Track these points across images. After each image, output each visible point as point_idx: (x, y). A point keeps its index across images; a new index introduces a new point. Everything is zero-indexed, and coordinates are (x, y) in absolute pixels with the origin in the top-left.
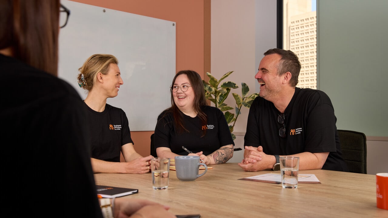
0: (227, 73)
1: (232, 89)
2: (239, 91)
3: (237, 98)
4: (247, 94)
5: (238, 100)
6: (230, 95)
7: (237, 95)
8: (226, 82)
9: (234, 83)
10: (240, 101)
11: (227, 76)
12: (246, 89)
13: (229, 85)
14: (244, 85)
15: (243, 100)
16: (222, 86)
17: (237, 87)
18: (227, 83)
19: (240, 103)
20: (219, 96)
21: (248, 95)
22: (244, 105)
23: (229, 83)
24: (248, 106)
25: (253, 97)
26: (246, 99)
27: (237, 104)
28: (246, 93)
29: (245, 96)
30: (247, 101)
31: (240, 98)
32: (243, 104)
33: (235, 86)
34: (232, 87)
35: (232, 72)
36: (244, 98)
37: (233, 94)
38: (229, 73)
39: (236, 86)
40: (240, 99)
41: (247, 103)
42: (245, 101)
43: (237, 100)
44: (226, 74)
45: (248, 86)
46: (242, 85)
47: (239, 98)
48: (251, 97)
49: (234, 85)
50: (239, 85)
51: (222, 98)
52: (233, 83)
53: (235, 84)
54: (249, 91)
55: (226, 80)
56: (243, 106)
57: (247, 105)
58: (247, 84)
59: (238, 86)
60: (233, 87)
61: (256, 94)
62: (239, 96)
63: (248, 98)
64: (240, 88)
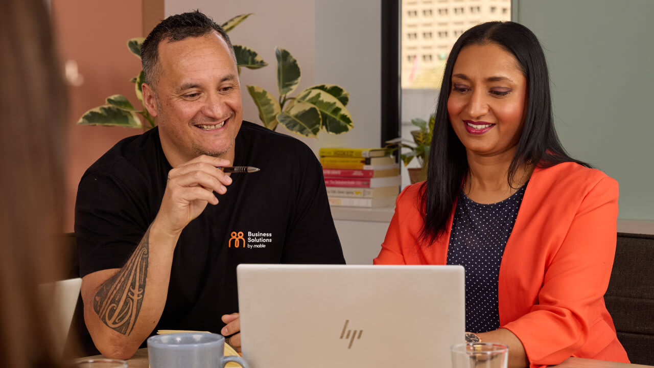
0: (232, 20)
3: (263, 100)
4: (294, 87)
5: (267, 107)
7: (264, 93)
9: (252, 50)
10: (272, 112)
11: (231, 28)
12: (289, 71)
14: (284, 56)
15: (282, 105)
17: (262, 64)
19: (274, 118)
21: (296, 90)
22: (286, 125)
24: (297, 127)
25: (313, 98)
26: (291, 102)
27: (261, 118)
28: (291, 85)
29: (289, 94)
30: (293, 112)
31: (272, 102)
32: (282, 121)
33: (253, 62)
34: (244, 62)
35: (246, 17)
36: (285, 100)
37: (251, 90)
38: (236, 21)
39: (258, 59)
40: (273, 105)
41: (296, 116)
42: (288, 112)
43: (263, 108)
45: (295, 61)
46: (278, 57)
47: (268, 102)
48: (308, 98)
49: (250, 58)
50: (267, 55)
52: (249, 51)
53: (255, 54)
54: (300, 79)
56: (282, 126)
57: (294, 126)
58: (295, 55)
59: (265, 61)
60: (250, 65)
61: (322, 88)
62: (269, 96)
63: (299, 102)
64: (273, 66)
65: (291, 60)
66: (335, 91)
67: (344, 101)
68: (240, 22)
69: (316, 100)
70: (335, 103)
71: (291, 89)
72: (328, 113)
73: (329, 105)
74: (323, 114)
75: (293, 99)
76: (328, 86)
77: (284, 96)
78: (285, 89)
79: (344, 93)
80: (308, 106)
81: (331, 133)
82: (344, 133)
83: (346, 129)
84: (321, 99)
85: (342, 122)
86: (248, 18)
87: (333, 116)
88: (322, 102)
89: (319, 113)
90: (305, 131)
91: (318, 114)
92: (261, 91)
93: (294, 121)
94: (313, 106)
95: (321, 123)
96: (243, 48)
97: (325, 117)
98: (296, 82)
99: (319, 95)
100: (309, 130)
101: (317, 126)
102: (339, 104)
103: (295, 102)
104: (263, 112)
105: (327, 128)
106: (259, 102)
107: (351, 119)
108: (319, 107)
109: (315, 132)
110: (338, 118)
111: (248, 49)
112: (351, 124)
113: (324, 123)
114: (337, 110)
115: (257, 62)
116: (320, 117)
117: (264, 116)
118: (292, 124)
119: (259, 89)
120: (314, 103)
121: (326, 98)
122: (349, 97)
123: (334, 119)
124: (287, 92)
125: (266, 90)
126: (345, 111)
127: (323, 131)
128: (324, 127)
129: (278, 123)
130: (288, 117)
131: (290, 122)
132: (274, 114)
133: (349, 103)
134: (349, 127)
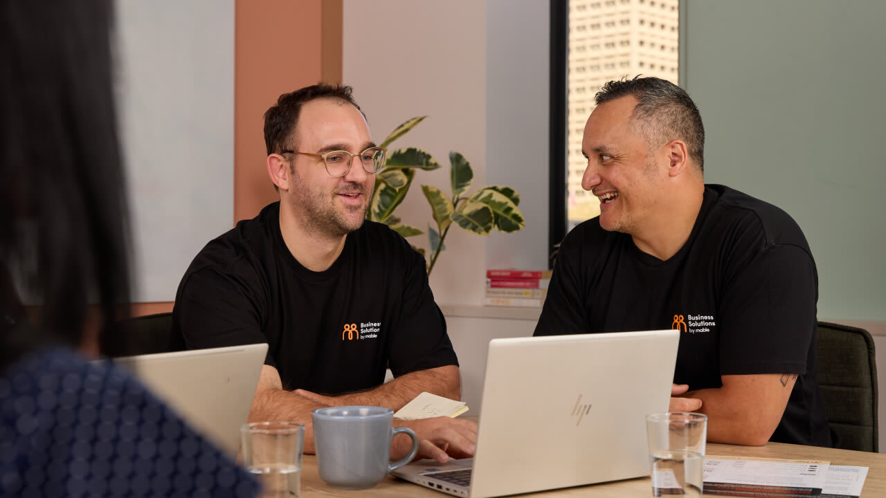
0: (408, 122)
1: (419, 172)
2: (440, 179)
3: (437, 199)
4: (467, 188)
5: (439, 207)
6: (415, 191)
7: (438, 192)
8: (400, 151)
9: (427, 152)
10: (445, 211)
11: (407, 130)
12: (462, 172)
13: (412, 160)
14: (457, 159)
15: (455, 205)
16: (389, 162)
17: (436, 166)
18: (403, 151)
19: (447, 217)
20: (378, 192)
21: (469, 190)
22: (459, 223)
23: (411, 151)
24: (470, 225)
25: (485, 198)
26: (464, 202)
27: (435, 218)
28: (464, 186)
29: (462, 195)
30: (466, 211)
31: (446, 202)
32: (455, 220)
33: (428, 164)
34: (419, 164)
35: (421, 120)
36: (458, 200)
37: (425, 189)
38: (412, 122)
39: (432, 161)
40: (446, 204)
41: (469, 215)
42: (461, 211)
43: (436, 208)
44: (402, 126)
45: (468, 164)
46: (451, 159)
47: (441, 202)
48: (480, 198)
49: (424, 161)
50: (442, 158)
51: (388, 199)
52: (424, 153)
53: (429, 157)
54: (472, 180)
55: (401, 145)
56: (455, 226)
57: (467, 224)
58: (468, 157)
59: (438, 163)
60: (424, 167)
61: (494, 188)
62: (443, 196)
63: (471, 202)
64: (446, 167)
65: (464, 163)
66: (507, 192)
67: (516, 201)
68: (415, 124)
69: (488, 200)
70: (506, 203)
71: (463, 190)
72: (500, 212)
73: (501, 204)
74: (495, 213)
75: (466, 199)
76: (500, 187)
77: (456, 196)
78: (459, 190)
79: (515, 194)
80: (480, 206)
81: (503, 232)
82: (515, 232)
83: (517, 228)
84: (493, 199)
85: (514, 221)
86: (424, 120)
87: (505, 215)
88: (494, 202)
89: (491, 211)
90: (478, 229)
91: (490, 214)
92: (435, 190)
93: (466, 220)
94: (485, 205)
95: (493, 221)
96: (418, 150)
97: (497, 216)
98: (468, 183)
99: (491, 195)
100: (481, 228)
101: (489, 224)
102: (511, 204)
103: (468, 202)
104: (436, 211)
105: (498, 226)
106: (432, 200)
107: (523, 218)
108: (492, 207)
109: (488, 230)
110: (509, 217)
111: (423, 151)
112: (523, 223)
113: (496, 222)
114: (509, 210)
115: (431, 164)
116: (493, 215)
117: (438, 215)
118: (464, 223)
119: (433, 189)
120: (487, 203)
121: (499, 198)
122: (520, 198)
123: (506, 219)
124: (460, 192)
125: (440, 189)
126: (516, 210)
127: (495, 229)
128: (496, 226)
129: (451, 222)
130: (461, 216)
131: (463, 221)
132: (448, 213)
133: (521, 203)
134: (520, 226)
